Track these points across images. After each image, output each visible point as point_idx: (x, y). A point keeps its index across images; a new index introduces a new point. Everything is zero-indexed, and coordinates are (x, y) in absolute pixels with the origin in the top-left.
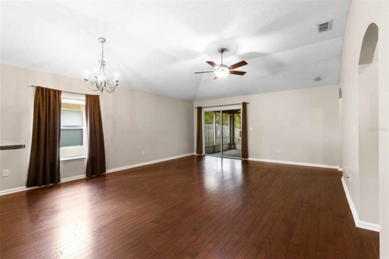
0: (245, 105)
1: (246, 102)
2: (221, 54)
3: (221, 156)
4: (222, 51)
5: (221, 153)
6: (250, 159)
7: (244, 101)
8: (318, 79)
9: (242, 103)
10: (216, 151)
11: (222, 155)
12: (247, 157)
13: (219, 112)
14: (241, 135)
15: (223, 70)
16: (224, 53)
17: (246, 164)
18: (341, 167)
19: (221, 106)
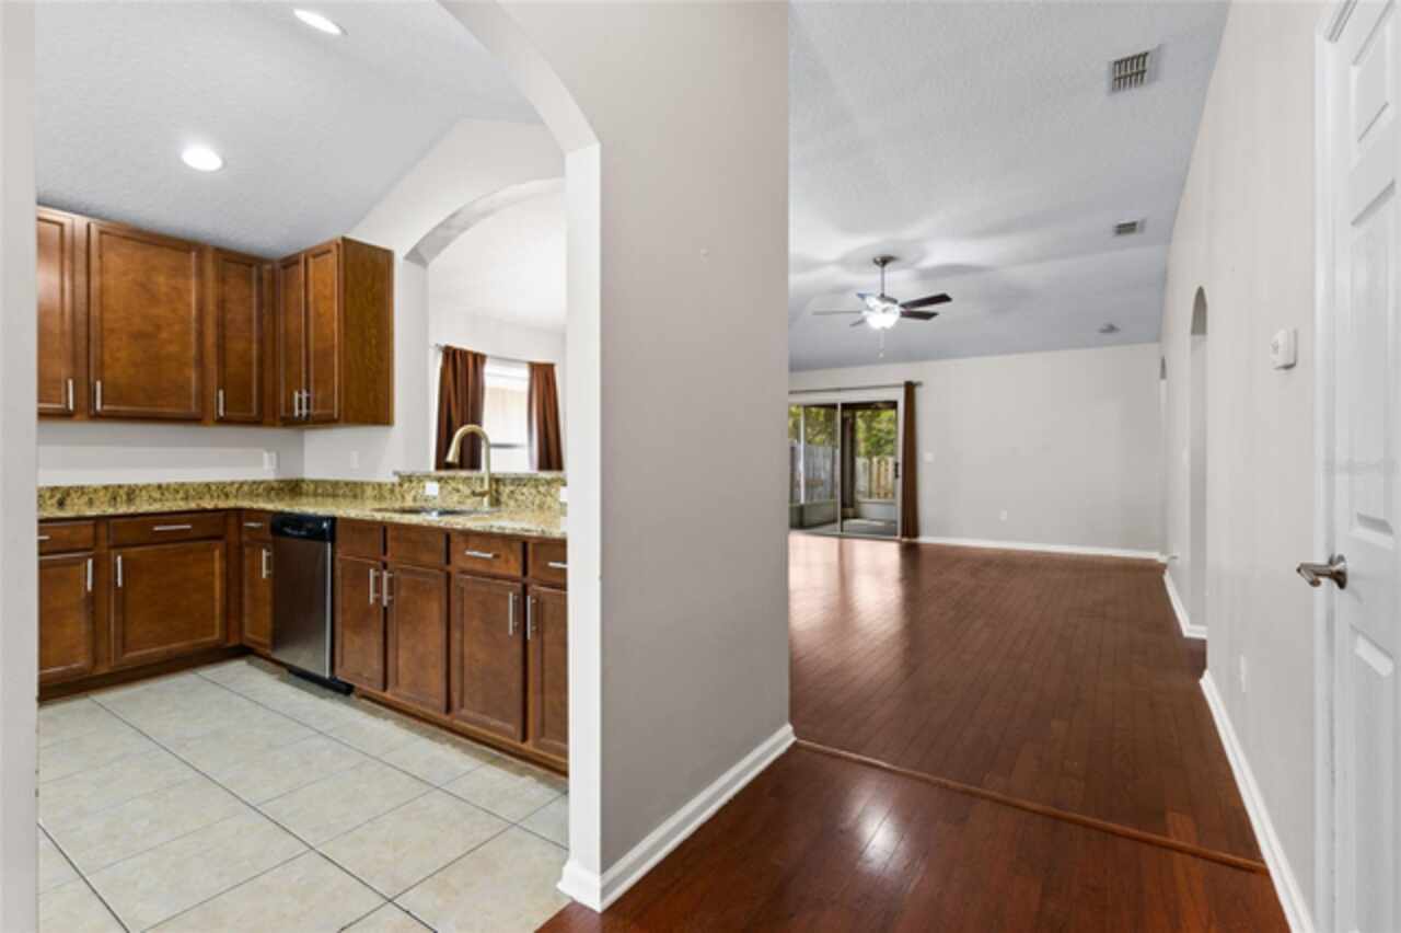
0: (910, 388)
1: (914, 379)
2: (878, 268)
3: (839, 533)
4: (884, 261)
5: (838, 525)
6: (924, 539)
7: (908, 379)
8: (1111, 329)
9: (902, 382)
10: (806, 523)
11: (842, 530)
12: (915, 534)
13: (834, 406)
14: (900, 473)
15: (885, 311)
16: (888, 266)
17: (911, 553)
18: (1163, 552)
19: (839, 390)
